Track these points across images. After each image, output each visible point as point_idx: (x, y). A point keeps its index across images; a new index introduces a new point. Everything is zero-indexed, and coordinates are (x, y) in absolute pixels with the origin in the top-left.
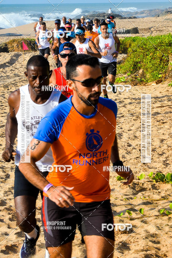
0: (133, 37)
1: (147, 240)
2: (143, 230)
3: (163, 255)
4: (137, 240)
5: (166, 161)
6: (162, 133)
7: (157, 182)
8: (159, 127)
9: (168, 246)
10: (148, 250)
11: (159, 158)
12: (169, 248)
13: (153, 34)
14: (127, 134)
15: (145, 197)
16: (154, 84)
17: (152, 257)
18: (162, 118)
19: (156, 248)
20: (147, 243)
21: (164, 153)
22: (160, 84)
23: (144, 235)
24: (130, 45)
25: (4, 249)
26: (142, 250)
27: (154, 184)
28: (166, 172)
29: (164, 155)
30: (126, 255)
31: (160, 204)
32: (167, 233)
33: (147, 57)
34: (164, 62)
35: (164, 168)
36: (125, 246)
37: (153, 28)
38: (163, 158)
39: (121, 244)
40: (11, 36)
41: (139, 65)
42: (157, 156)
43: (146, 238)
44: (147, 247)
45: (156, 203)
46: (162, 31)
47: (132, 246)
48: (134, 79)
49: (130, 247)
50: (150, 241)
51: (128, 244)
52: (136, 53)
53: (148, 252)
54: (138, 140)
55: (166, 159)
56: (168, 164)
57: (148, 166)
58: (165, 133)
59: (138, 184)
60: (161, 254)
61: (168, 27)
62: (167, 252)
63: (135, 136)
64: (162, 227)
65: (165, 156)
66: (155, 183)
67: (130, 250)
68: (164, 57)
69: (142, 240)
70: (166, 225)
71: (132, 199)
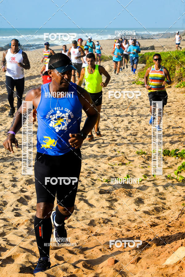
0: (151, 52)
1: (156, 197)
3: (168, 208)
4: (150, 197)
6: (169, 121)
7: (164, 155)
9: (171, 201)
10: (157, 204)
11: (166, 139)
12: (172, 203)
13: (165, 50)
14: (145, 121)
17: (160, 209)
18: (170, 110)
19: (163, 203)
20: (157, 199)
23: (154, 193)
24: (148, 58)
26: (153, 204)
28: (171, 149)
30: (141, 207)
31: (166, 171)
32: (171, 193)
34: (172, 71)
35: (170, 146)
36: (140, 201)
37: (165, 46)
39: (137, 199)
43: (156, 195)
44: (156, 202)
46: (171, 48)
47: (146, 201)
49: (144, 202)
50: (159, 198)
51: (142, 199)
53: (157, 206)
58: (171, 121)
60: (166, 207)
62: (170, 206)
64: (167, 188)
67: (144, 204)
68: (172, 67)
69: (153, 197)
71: (146, 167)
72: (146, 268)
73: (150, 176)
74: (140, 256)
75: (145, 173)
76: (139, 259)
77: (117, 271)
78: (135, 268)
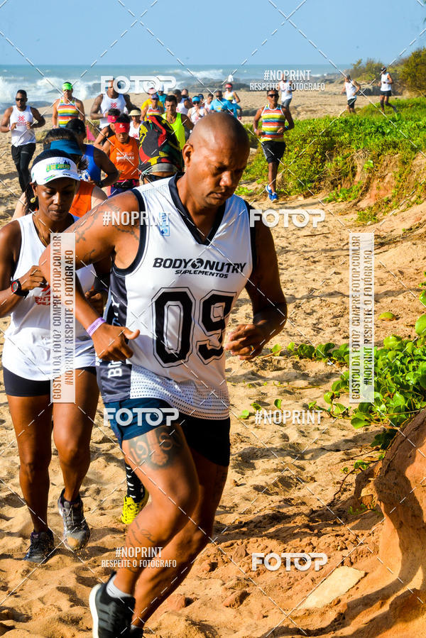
3: (309, 478)
5: (318, 324)
6: (312, 279)
7: (301, 358)
8: (307, 268)
10: (285, 470)
11: (305, 319)
12: (319, 468)
13: (301, 117)
16: (301, 198)
17: (291, 481)
18: (312, 254)
19: (298, 467)
21: (314, 311)
22: (310, 198)
23: (278, 445)
26: (275, 470)
27: (297, 362)
28: (317, 343)
29: (314, 314)
30: (248, 477)
31: (305, 394)
33: (290, 153)
34: (317, 163)
35: (314, 335)
36: (246, 462)
37: (300, 107)
38: (312, 320)
39: (240, 458)
42: (303, 316)
43: (282, 449)
44: (283, 464)
45: (300, 393)
46: (315, 111)
47: (259, 463)
49: (255, 465)
50: (289, 455)
53: (285, 473)
55: (317, 321)
56: (320, 329)
57: (287, 332)
58: (316, 278)
59: (271, 362)
60: (305, 476)
61: (325, 105)
62: (316, 473)
64: (308, 433)
65: (316, 316)
66: (298, 359)
67: (255, 469)
68: (317, 154)
70: (315, 430)
71: (260, 385)
72: (262, 617)
73: (268, 405)
74: (247, 589)
75: (256, 398)
76: (244, 596)
77: (194, 623)
78: (236, 617)
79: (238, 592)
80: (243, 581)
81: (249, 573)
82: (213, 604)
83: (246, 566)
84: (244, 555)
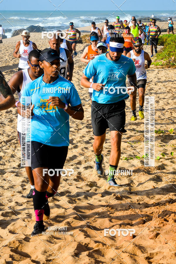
2: (171, 167)
4: (167, 175)
10: (175, 182)
14: (163, 101)
15: (173, 145)
23: (172, 171)
24: (166, 40)
25: (76, 178)
26: (171, 182)
30: (159, 185)
39: (156, 177)
40: (84, 32)
41: (172, 54)
44: (174, 179)
47: (164, 179)
48: (168, 63)
51: (161, 177)
52: (170, 45)
54: (170, 105)
63: (167, 103)
67: (162, 181)
69: (171, 175)
71: (164, 146)
72: (165, 243)
73: (168, 154)
74: (159, 232)
75: (163, 151)
76: (157, 235)
77: (136, 246)
78: (154, 243)
79: (155, 233)
80: (157, 228)
81: (160, 225)
82: (144, 238)
83: (159, 222)
84: (158, 217)
